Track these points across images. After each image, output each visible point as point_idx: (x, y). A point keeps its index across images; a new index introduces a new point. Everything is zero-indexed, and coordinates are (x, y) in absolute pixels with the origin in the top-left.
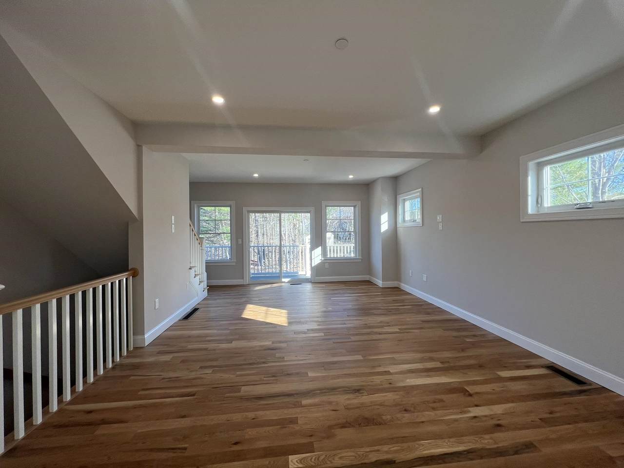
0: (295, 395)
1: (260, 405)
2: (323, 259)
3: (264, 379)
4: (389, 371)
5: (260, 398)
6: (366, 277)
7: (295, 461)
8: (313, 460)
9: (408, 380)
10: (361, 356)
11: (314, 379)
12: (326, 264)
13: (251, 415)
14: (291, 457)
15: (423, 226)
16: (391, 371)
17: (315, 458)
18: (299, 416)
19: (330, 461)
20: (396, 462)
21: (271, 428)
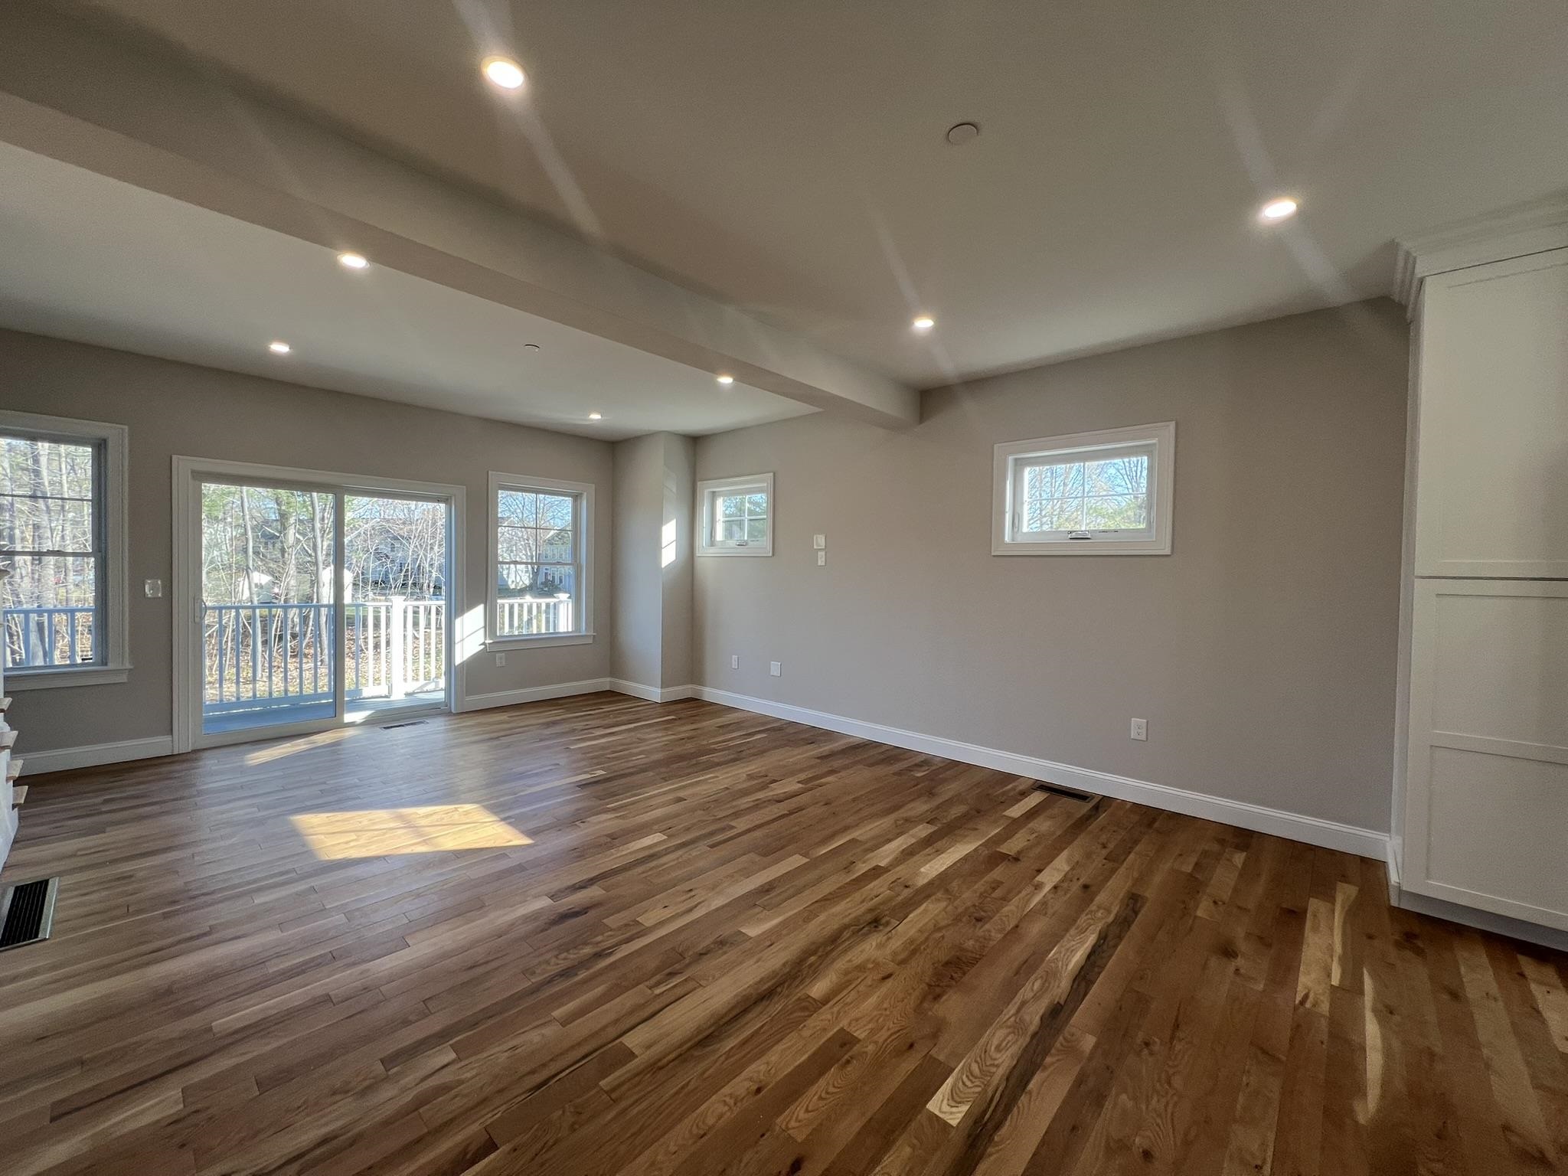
0: (779, 989)
1: (729, 1054)
2: (488, 641)
3: (658, 991)
4: (876, 868)
5: (706, 1038)
6: (604, 683)
7: (945, 1108)
8: (968, 1083)
9: (922, 870)
10: (797, 856)
11: (770, 939)
12: (498, 655)
13: (740, 1085)
14: (933, 1106)
15: (773, 555)
16: (882, 864)
17: (967, 1076)
18: (844, 1023)
19: (993, 1065)
20: (1062, 1003)
21: (822, 1082)
